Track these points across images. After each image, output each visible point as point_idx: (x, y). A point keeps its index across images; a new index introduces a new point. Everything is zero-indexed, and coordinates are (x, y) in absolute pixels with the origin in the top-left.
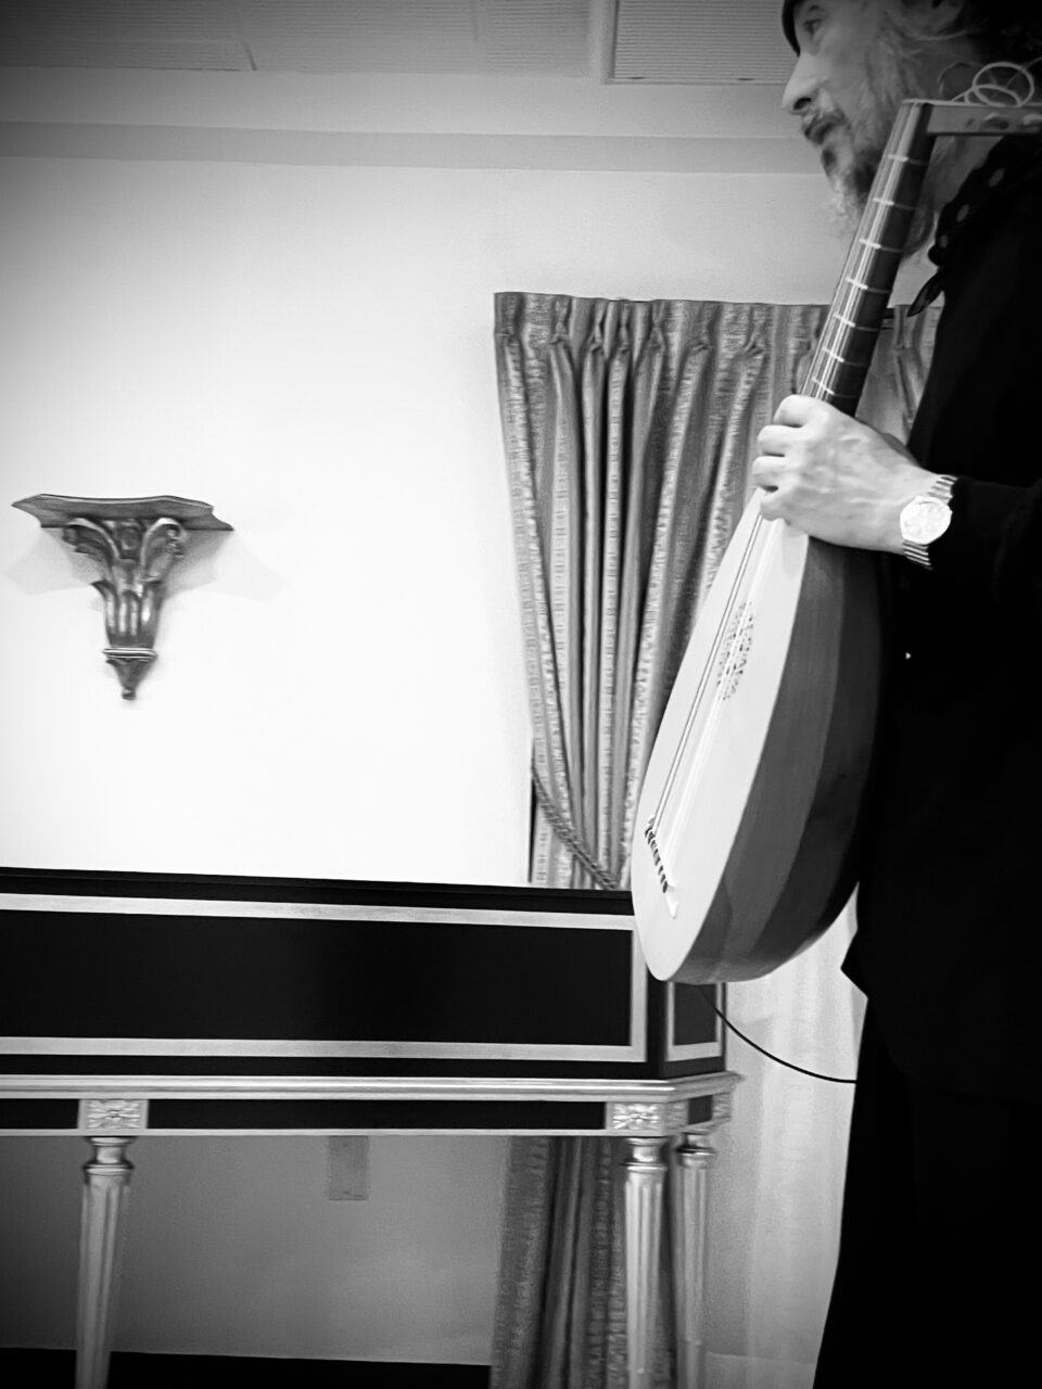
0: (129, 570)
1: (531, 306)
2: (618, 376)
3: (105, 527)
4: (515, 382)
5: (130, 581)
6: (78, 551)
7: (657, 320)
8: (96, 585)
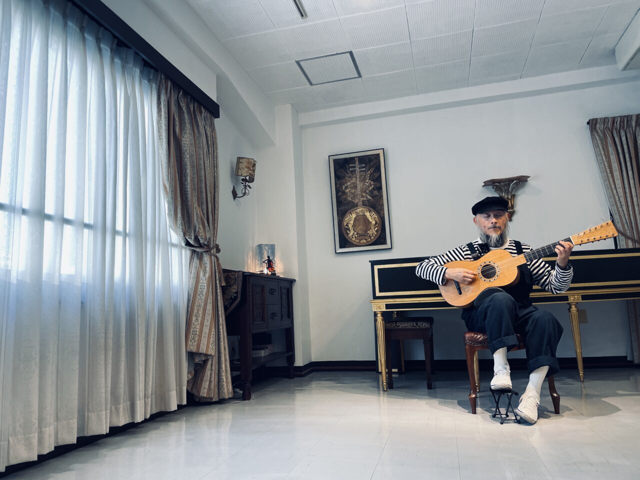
0: (508, 193)
1: (599, 121)
2: (623, 134)
4: (598, 139)
5: (508, 195)
7: (629, 120)
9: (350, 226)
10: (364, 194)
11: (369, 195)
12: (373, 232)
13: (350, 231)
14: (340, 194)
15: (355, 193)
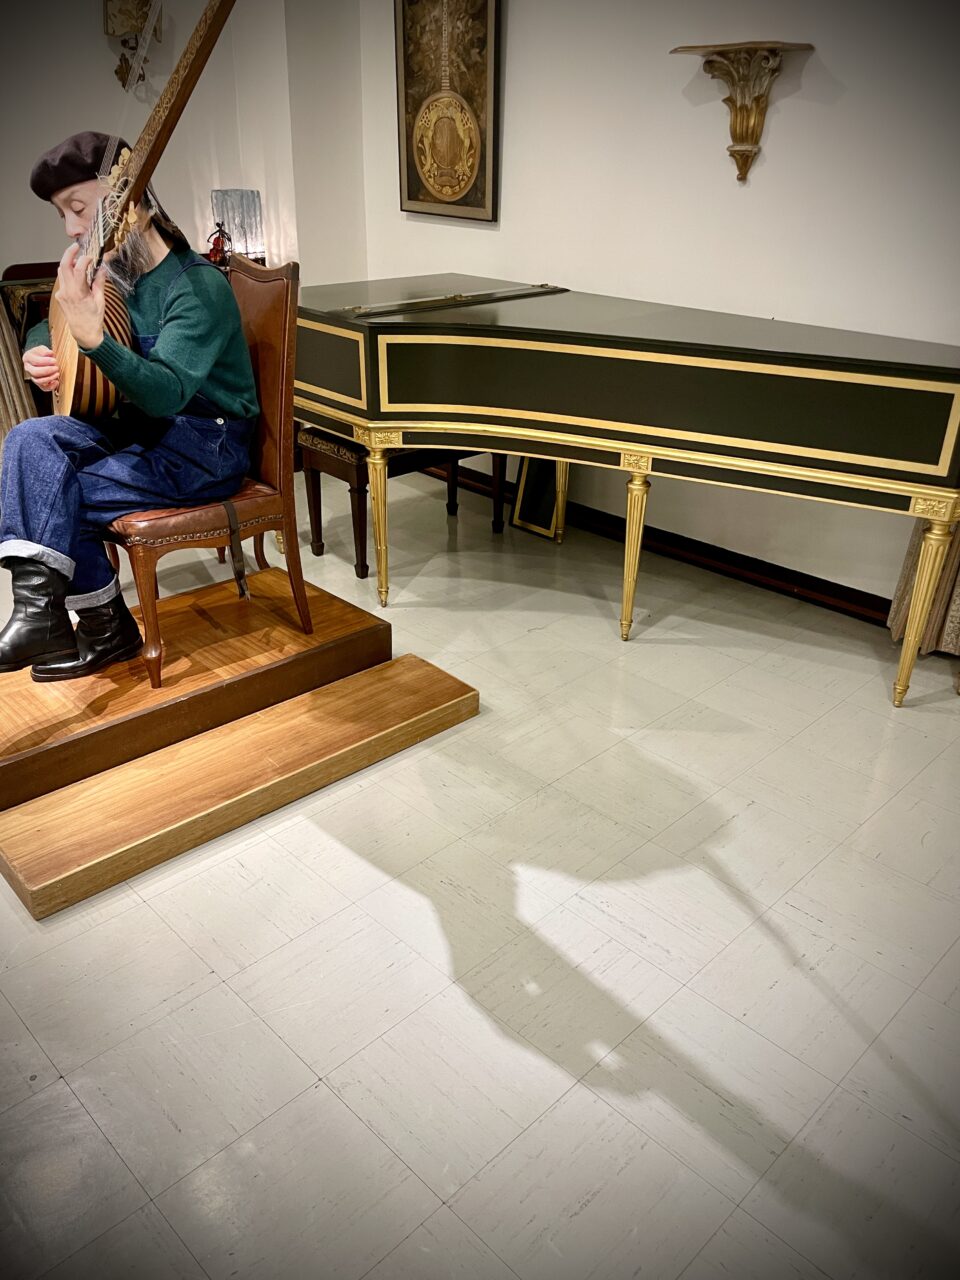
0: (744, 89)
3: (728, 59)
5: (743, 97)
6: (713, 77)
8: (724, 101)
9: (427, 142)
10: (454, 56)
11: (463, 60)
12: (464, 167)
13: (425, 157)
14: (412, 48)
15: (438, 47)
